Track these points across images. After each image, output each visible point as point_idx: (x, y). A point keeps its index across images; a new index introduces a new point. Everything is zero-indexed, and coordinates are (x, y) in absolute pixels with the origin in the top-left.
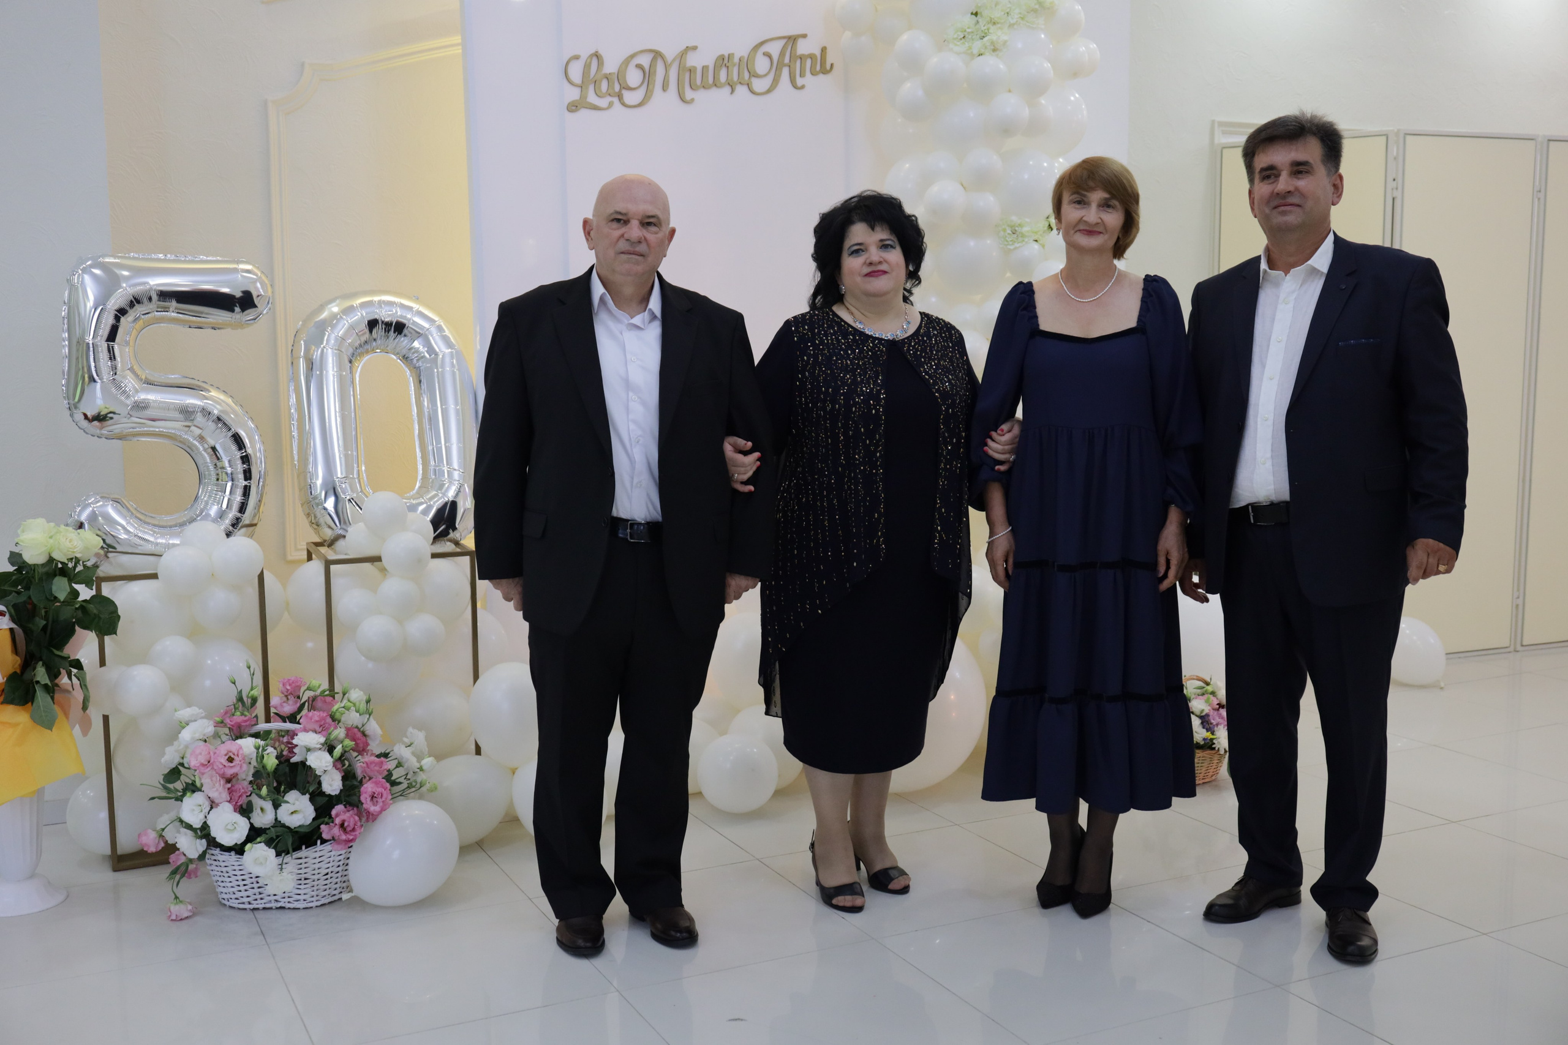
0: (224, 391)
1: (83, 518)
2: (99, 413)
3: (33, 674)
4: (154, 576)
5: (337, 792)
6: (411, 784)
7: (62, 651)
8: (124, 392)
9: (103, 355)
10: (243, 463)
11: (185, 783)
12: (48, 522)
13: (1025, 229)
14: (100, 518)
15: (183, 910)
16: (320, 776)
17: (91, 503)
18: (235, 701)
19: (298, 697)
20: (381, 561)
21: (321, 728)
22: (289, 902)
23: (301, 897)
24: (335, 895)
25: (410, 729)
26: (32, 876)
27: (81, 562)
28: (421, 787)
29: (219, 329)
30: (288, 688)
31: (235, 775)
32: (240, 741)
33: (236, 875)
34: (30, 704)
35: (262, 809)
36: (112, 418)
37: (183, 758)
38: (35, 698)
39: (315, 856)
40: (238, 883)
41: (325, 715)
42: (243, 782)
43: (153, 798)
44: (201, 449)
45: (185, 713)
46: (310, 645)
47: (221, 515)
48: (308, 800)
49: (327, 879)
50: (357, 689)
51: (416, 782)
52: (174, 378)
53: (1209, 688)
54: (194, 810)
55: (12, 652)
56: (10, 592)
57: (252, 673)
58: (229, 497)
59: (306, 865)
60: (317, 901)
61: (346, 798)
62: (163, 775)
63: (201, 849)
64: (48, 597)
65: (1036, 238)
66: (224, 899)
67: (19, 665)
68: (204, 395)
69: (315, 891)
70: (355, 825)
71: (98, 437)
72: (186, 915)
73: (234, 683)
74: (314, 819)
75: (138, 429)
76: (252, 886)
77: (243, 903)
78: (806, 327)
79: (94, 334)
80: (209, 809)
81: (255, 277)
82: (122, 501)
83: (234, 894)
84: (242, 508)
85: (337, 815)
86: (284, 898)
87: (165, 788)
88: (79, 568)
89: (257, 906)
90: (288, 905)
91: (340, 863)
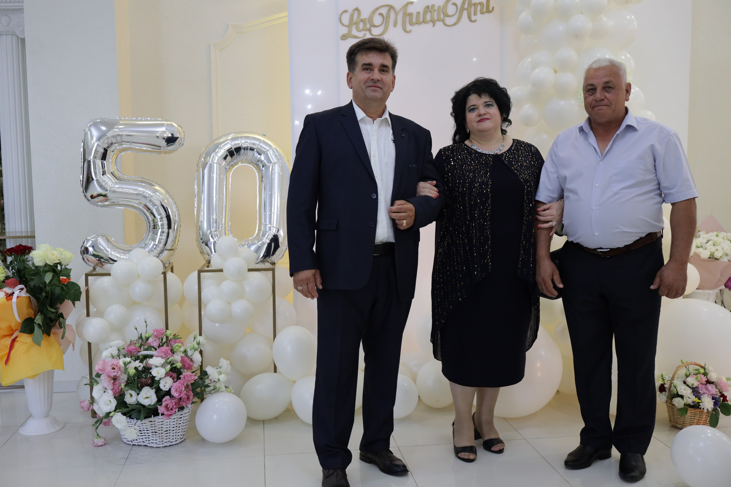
1: (88, 246)
4: (109, 275)
5: (168, 390)
6: (215, 387)
7: (55, 309)
9: (99, 166)
10: (167, 221)
15: (100, 442)
16: (159, 381)
17: (92, 238)
18: (137, 337)
19: (162, 339)
20: (223, 272)
22: (149, 443)
23: (155, 441)
24: (172, 442)
26: (47, 416)
28: (219, 390)
30: (156, 333)
34: (32, 333)
38: (34, 331)
39: (159, 421)
41: (168, 349)
42: (122, 380)
44: (146, 212)
47: (155, 247)
48: (154, 392)
49: (167, 433)
51: (217, 387)
52: (134, 178)
57: (147, 325)
58: (159, 237)
59: (155, 425)
60: (162, 444)
64: (42, 281)
69: (161, 439)
70: (173, 407)
71: (98, 205)
72: (100, 444)
73: (136, 329)
74: (155, 402)
78: (450, 152)
79: (94, 156)
80: (103, 393)
82: (108, 237)
84: (166, 243)
85: (165, 401)
86: (147, 441)
89: (135, 444)
90: (149, 445)
91: (175, 426)
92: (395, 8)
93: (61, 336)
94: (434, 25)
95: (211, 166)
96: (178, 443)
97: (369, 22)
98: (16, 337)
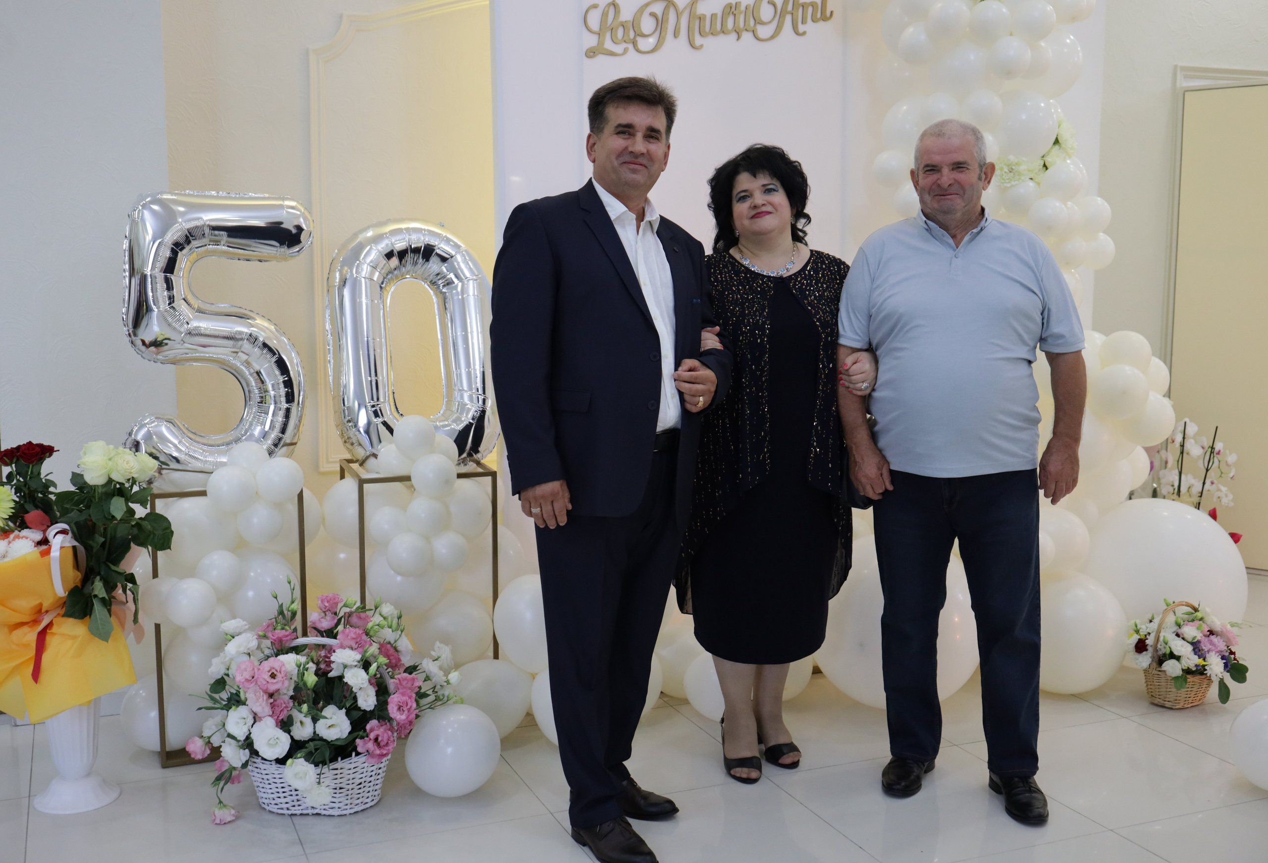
0: (269, 320)
1: (139, 437)
2: (156, 340)
3: (91, 588)
4: (203, 493)
5: (372, 708)
6: (439, 697)
7: (118, 567)
8: (179, 320)
9: (161, 285)
10: (285, 387)
11: (230, 692)
12: (108, 444)
13: (1022, 168)
14: (154, 437)
15: (226, 814)
16: (356, 693)
17: (147, 423)
18: (276, 613)
19: (335, 614)
20: (411, 480)
21: (357, 645)
22: (324, 809)
23: (336, 805)
24: (367, 803)
25: (438, 644)
26: (88, 775)
27: (137, 483)
28: (448, 700)
29: (265, 261)
30: (327, 604)
31: (278, 691)
32: (282, 657)
33: (276, 783)
34: (88, 616)
35: (301, 723)
36: (166, 344)
37: (228, 669)
38: (93, 611)
39: (349, 768)
40: (277, 790)
41: (360, 633)
42: (284, 697)
43: (200, 709)
44: (247, 373)
45: (231, 625)
46: (342, 556)
47: (265, 435)
48: (345, 714)
49: (360, 788)
50: (388, 604)
51: (443, 695)
52: (223, 307)
53: (1199, 615)
54: (238, 723)
55: (74, 567)
56: (73, 510)
57: (292, 588)
58: (271, 418)
59: (341, 776)
60: (350, 809)
61: (379, 712)
62: (209, 685)
63: (244, 760)
64: (106, 516)
65: (1031, 176)
66: (264, 803)
67: (80, 580)
68: (250, 323)
69: (349, 799)
70: (388, 740)
71: (154, 361)
72: (229, 819)
73: (276, 597)
74: (350, 733)
75: (190, 355)
76: (291, 793)
77: (282, 809)
79: (152, 266)
80: (253, 723)
81: (298, 213)
82: (175, 421)
83: (274, 799)
84: (283, 431)
85: (372, 730)
86: (320, 805)
87: (212, 699)
88: (136, 489)
89: (294, 812)
90: (323, 812)
91: (373, 773)
92: (676, 4)
93: (133, 619)
94: (739, 38)
95: (356, 285)
96: (375, 805)
97: (633, 27)
98: (50, 625)
